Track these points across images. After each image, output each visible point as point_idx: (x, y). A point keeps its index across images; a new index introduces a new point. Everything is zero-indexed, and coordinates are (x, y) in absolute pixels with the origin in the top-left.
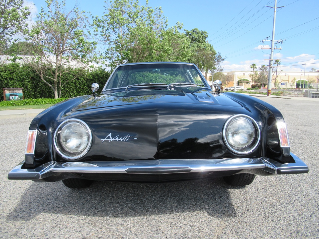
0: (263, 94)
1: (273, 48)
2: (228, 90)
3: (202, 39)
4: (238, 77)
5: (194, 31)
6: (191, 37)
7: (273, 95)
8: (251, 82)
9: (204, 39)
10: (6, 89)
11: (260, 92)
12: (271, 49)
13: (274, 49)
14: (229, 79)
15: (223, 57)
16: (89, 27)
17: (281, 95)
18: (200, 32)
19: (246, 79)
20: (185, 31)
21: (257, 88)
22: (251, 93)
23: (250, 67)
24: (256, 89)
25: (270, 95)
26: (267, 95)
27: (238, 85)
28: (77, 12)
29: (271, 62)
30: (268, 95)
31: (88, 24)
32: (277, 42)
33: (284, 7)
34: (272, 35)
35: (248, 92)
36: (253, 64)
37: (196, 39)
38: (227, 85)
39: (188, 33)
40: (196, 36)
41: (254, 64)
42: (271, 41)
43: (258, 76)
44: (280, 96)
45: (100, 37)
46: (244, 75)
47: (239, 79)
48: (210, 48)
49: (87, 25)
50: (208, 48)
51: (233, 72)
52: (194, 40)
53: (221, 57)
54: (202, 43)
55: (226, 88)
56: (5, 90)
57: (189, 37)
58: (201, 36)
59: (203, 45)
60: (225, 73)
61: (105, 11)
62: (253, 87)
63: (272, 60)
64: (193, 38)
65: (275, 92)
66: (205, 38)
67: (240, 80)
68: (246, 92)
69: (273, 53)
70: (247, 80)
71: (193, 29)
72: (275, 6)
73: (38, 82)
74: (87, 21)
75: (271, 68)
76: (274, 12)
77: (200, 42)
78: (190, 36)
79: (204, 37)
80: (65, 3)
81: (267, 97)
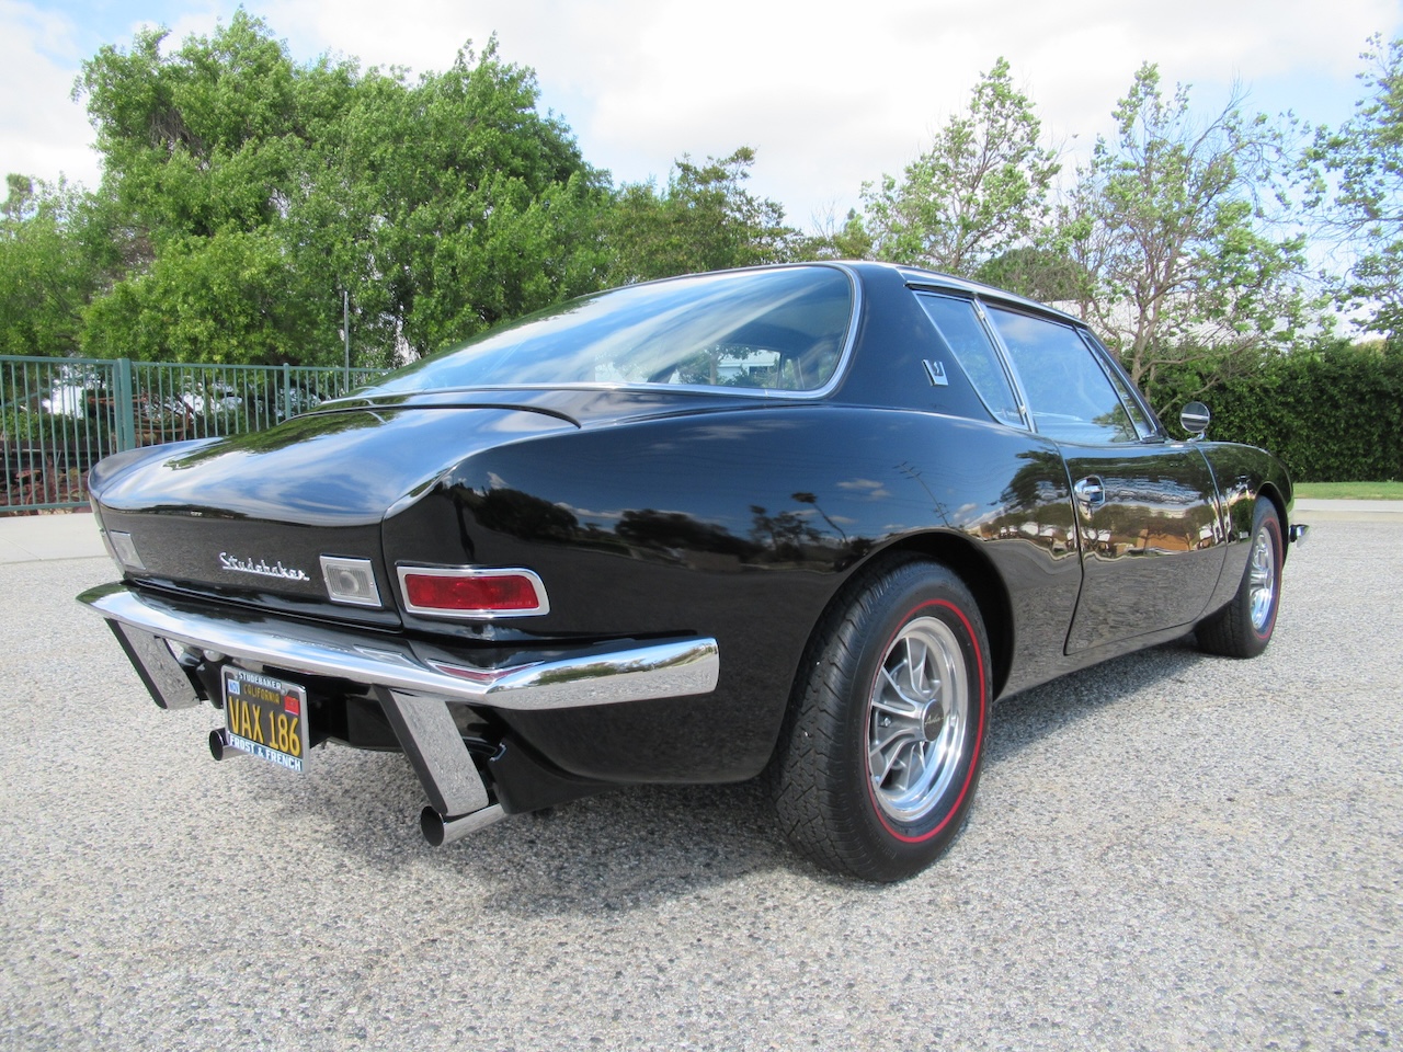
16: (1286, 174)
28: (1233, 129)
61: (1366, 92)
74: (1278, 151)
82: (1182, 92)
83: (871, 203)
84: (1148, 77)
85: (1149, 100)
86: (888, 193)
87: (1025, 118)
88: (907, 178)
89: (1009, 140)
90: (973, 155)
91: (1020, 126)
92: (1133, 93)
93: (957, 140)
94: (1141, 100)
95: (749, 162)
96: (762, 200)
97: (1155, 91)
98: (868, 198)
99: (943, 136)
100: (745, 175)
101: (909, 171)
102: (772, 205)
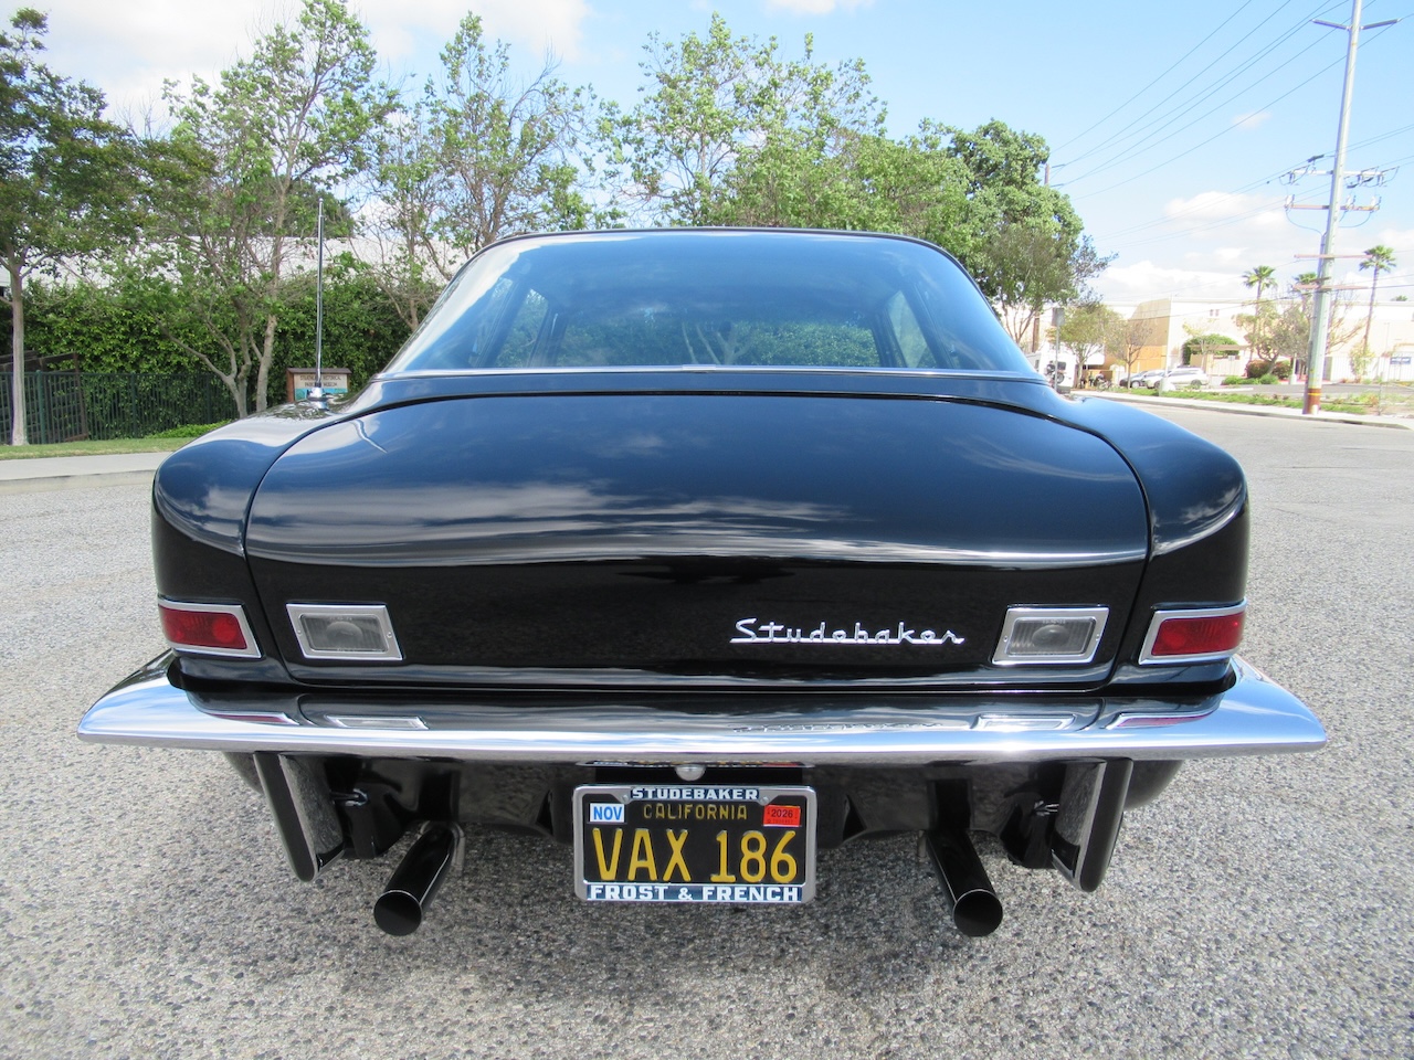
0: (1288, 406)
1: (1336, 207)
2: (1135, 385)
3: (1024, 168)
4: (1184, 326)
5: (986, 132)
6: (973, 159)
7: (1331, 410)
8: (1244, 348)
9: (1030, 169)
10: (298, 373)
11: (1276, 397)
12: (1326, 211)
13: (1344, 208)
14: (1137, 337)
15: (1100, 255)
16: (588, 143)
17: (1368, 410)
18: (1016, 140)
19: (1222, 334)
20: (951, 136)
21: (1267, 376)
22: (1235, 398)
23: (1246, 279)
24: (1264, 382)
25: (1316, 412)
26: (1301, 411)
27: (1186, 360)
28: (552, 95)
29: (1324, 264)
30: (1307, 410)
31: (584, 131)
32: (1359, 176)
33: (1394, 22)
34: (1337, 150)
35: (1224, 394)
36: (1257, 267)
37: (996, 166)
38: (1130, 363)
39: (961, 144)
40: (995, 153)
41: (1265, 269)
42: (1332, 172)
43: (1275, 323)
44: (1362, 414)
45: (626, 180)
46: (1214, 316)
47: (1191, 337)
48: (1056, 205)
49: (578, 134)
50: (1047, 206)
51: (1166, 303)
52: (985, 171)
53: (1095, 255)
54: (1021, 185)
55: (1124, 376)
56: (292, 374)
57: (967, 161)
58: (1018, 155)
59: (1025, 196)
60: (1124, 310)
61: (645, 81)
62: (1254, 373)
63: (1333, 259)
64: (981, 161)
65: (1343, 396)
66: (1035, 166)
67: (1195, 342)
68: (1214, 394)
69: (1334, 225)
70: (1228, 342)
71: (985, 123)
72: (1352, 22)
73: (389, 346)
74: (581, 120)
75: (1325, 294)
76: (1350, 45)
77: (1010, 182)
78: (972, 155)
79: (1032, 160)
80: (507, 59)
81: (1300, 418)
82: (502, 49)
83: (179, 107)
84: (472, 27)
85: (473, 51)
86: (200, 99)
87: (360, 45)
88: (225, 84)
89: (342, 65)
90: (301, 74)
91: (354, 53)
92: (459, 40)
93: (282, 54)
94: (466, 49)
95: (40, 30)
96: (75, 83)
97: (478, 43)
98: (173, 99)
99: (264, 44)
100: (38, 46)
101: (226, 76)
102: (89, 91)
